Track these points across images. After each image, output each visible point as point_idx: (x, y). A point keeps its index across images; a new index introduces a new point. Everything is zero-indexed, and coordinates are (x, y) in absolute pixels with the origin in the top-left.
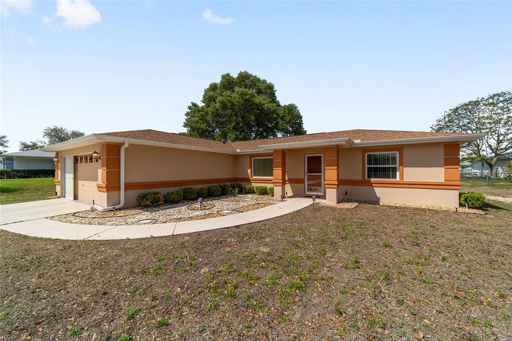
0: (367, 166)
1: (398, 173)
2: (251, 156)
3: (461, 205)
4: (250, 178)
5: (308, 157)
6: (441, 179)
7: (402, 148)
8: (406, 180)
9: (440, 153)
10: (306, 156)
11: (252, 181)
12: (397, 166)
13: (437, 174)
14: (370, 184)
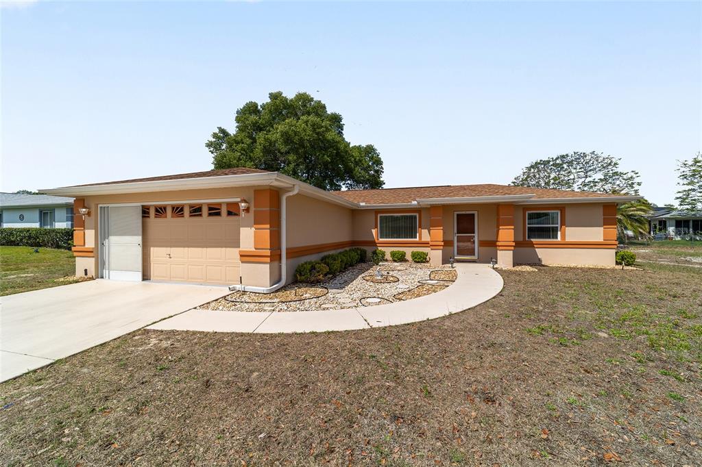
0: (527, 226)
1: (559, 233)
2: (377, 211)
3: (617, 263)
4: (377, 241)
5: (458, 215)
6: (600, 239)
7: (564, 208)
8: (568, 239)
9: (599, 213)
10: (456, 213)
11: (378, 245)
12: (559, 226)
13: (596, 234)
14: (532, 245)
